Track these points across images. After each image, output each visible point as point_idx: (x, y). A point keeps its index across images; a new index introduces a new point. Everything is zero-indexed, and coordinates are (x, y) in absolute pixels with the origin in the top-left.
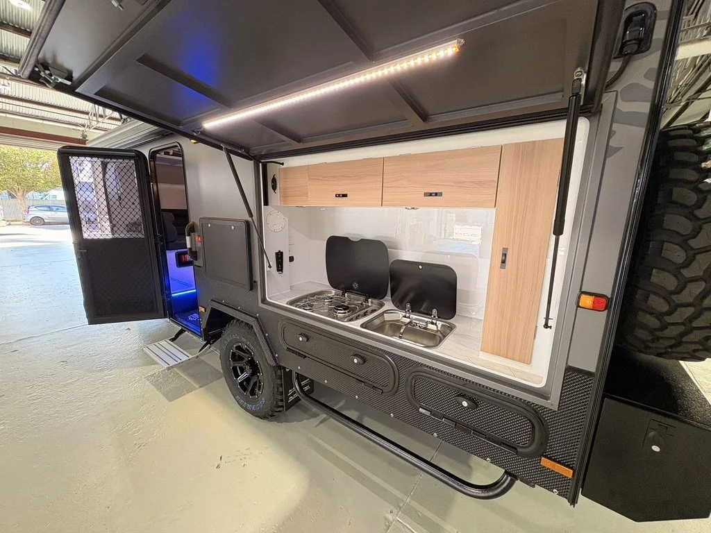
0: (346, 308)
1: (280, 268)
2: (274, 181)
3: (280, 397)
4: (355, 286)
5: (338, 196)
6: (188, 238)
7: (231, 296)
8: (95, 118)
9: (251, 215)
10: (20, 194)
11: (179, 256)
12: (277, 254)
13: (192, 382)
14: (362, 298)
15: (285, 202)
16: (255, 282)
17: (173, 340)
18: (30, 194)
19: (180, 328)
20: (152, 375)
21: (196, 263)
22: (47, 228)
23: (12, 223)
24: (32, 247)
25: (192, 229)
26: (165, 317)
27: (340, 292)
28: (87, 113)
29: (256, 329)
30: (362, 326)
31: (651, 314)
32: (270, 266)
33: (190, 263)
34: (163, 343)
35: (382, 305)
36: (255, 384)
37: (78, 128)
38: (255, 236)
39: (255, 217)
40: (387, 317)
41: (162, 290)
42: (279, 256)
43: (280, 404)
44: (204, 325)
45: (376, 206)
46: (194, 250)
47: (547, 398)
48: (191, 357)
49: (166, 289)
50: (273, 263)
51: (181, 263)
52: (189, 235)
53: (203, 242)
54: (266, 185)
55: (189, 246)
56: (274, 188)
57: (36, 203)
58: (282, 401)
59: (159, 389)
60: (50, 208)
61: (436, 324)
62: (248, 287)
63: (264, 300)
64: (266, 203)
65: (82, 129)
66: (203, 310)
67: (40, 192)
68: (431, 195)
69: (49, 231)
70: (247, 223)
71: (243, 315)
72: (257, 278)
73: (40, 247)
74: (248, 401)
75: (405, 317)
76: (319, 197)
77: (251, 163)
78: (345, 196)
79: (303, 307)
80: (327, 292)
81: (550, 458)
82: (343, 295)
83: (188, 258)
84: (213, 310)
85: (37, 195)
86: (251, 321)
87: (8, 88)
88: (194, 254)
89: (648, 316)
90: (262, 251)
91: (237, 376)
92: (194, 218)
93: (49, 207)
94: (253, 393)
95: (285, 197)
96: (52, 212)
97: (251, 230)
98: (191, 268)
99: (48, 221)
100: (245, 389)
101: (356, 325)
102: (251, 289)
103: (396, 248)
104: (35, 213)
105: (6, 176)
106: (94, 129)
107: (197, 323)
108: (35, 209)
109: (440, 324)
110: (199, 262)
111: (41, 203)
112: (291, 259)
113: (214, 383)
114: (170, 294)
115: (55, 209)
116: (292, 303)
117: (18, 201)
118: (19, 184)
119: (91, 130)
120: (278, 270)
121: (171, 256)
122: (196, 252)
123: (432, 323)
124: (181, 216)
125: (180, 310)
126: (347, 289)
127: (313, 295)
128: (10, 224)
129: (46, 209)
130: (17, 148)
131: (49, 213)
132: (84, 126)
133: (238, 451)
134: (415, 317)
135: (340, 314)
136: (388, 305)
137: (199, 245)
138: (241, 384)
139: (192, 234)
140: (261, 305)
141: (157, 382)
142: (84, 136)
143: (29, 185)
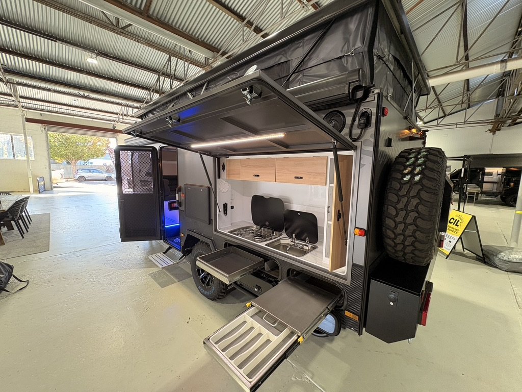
0: (260, 236)
1: (225, 213)
2: (224, 166)
3: (222, 287)
4: (267, 223)
5: (255, 176)
6: (177, 195)
7: (198, 227)
8: (121, 117)
9: (211, 185)
10: (73, 162)
11: (170, 204)
12: (224, 204)
13: (174, 278)
14: (271, 231)
15: (229, 177)
16: (212, 220)
17: (164, 253)
18: (79, 162)
19: (169, 246)
20: (152, 273)
21: (180, 208)
22: (88, 183)
23: (69, 180)
24: (81, 196)
25: (180, 190)
26: (161, 239)
27: (259, 227)
28: (117, 114)
29: (211, 246)
30: (266, 245)
31: (390, 239)
32: (220, 212)
33: (176, 208)
34: (159, 254)
35: (281, 235)
36: (210, 279)
37: (111, 122)
38: (213, 195)
39: (213, 186)
40: (282, 242)
41: (160, 223)
42: (225, 206)
43: (223, 291)
44: (182, 244)
45: (273, 182)
46: (180, 201)
47: (346, 280)
48: (174, 263)
49: (162, 222)
50: (222, 210)
51: (171, 208)
52: (178, 193)
53: (185, 196)
54: (219, 168)
55: (177, 199)
56: (224, 169)
57: (81, 167)
58: (224, 289)
59: (156, 281)
61: (308, 246)
62: (208, 223)
63: (216, 230)
64: (219, 177)
65: (114, 123)
66: (183, 235)
67: (84, 160)
68: (298, 178)
69: (88, 185)
70: (209, 188)
71: (205, 238)
72: (213, 217)
73: (85, 195)
74: (205, 290)
75: (292, 242)
76: (246, 175)
77: (212, 158)
78: (258, 176)
79: (237, 235)
80: (252, 227)
81: (349, 311)
82: (261, 229)
83: (176, 205)
84: (189, 236)
85: (83, 162)
86: (209, 241)
87: (77, 102)
88: (180, 204)
89: (389, 240)
90: (216, 204)
91: (200, 275)
92: (181, 183)
93: (89, 170)
94: (208, 285)
95: (229, 174)
96: (91, 173)
97: (211, 192)
98: (178, 210)
99: (88, 179)
100: (204, 283)
101: (263, 244)
102: (209, 224)
103: (289, 202)
105: (67, 151)
106: (121, 123)
107: (179, 243)
108: (81, 171)
109: (310, 246)
110: (182, 208)
111: (84, 167)
112: (232, 207)
113: (186, 280)
114: (164, 226)
115: (92, 171)
116: (231, 232)
117: (72, 166)
118: (74, 156)
119: (119, 124)
120: (224, 214)
121: (166, 204)
122: (181, 202)
123: (306, 245)
124: (174, 179)
125: (170, 235)
126: (263, 226)
127: (243, 228)
128: (67, 181)
129: (87, 171)
131: (88, 174)
132: (115, 121)
133: (199, 316)
134: (297, 242)
135: (257, 238)
136: (284, 235)
137: (183, 198)
138: (202, 279)
139: (179, 192)
140: (214, 233)
141: (155, 277)
142: (114, 127)
143: (79, 156)
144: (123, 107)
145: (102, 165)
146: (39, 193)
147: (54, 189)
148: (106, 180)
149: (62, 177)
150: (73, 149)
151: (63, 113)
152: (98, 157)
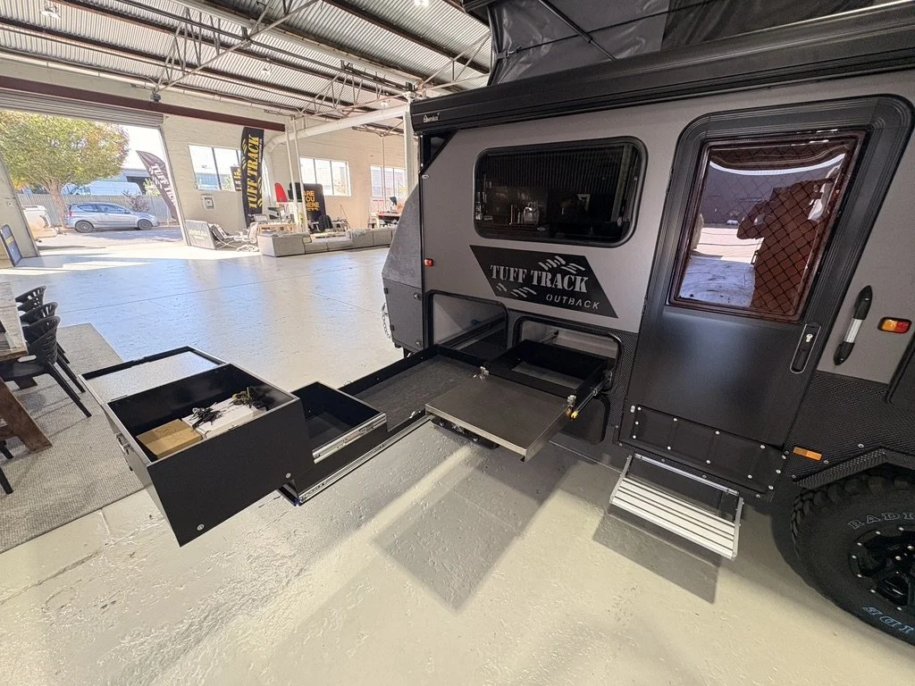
8: (177, 69)
10: (53, 187)
18: (65, 187)
22: (98, 237)
23: (61, 229)
28: (163, 59)
37: (148, 84)
57: (75, 200)
60: (96, 208)
65: (153, 85)
96: (102, 214)
99: (98, 226)
104: (78, 216)
106: (174, 86)
108: (79, 209)
115: (103, 208)
117: (53, 198)
118: (51, 172)
119: (169, 88)
128: (60, 232)
129: (92, 209)
130: (36, 115)
131: (97, 215)
132: (156, 81)
142: (157, 98)
143: (65, 174)
144: (181, 40)
145: (120, 194)
146: (14, 265)
147: (42, 253)
148: (138, 229)
149: (47, 225)
150: (46, 155)
151: (15, 51)
152: (106, 175)
